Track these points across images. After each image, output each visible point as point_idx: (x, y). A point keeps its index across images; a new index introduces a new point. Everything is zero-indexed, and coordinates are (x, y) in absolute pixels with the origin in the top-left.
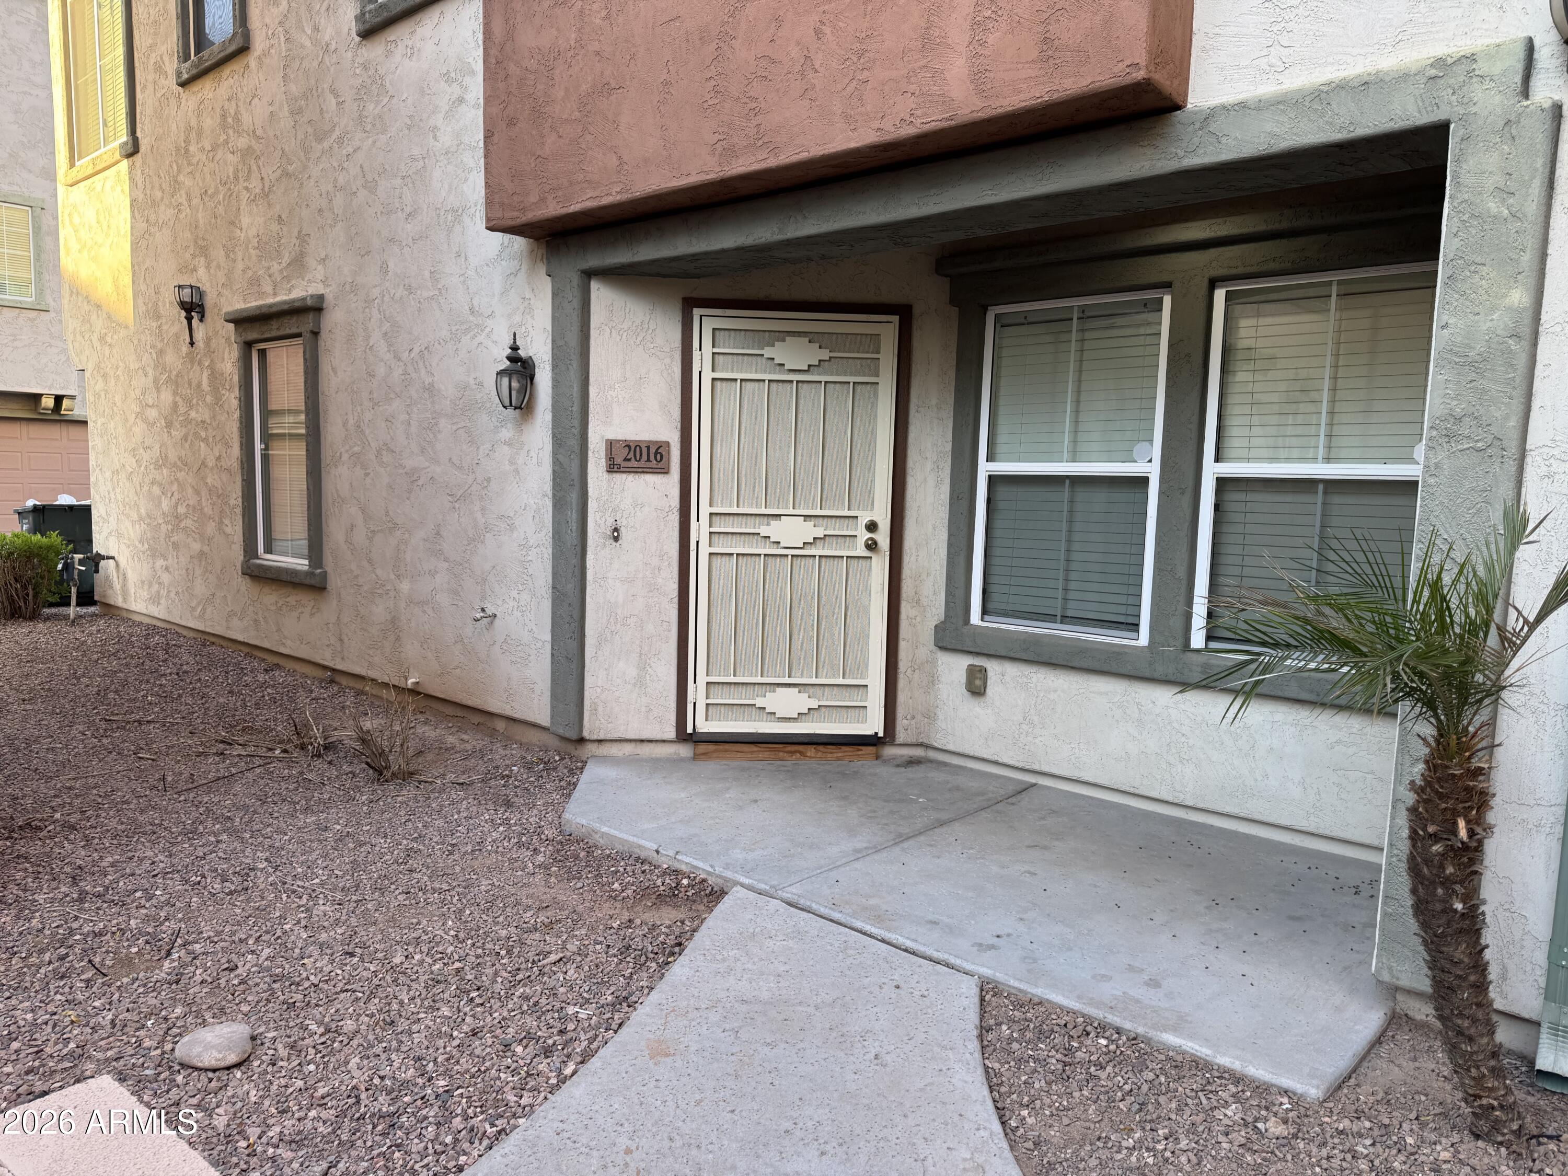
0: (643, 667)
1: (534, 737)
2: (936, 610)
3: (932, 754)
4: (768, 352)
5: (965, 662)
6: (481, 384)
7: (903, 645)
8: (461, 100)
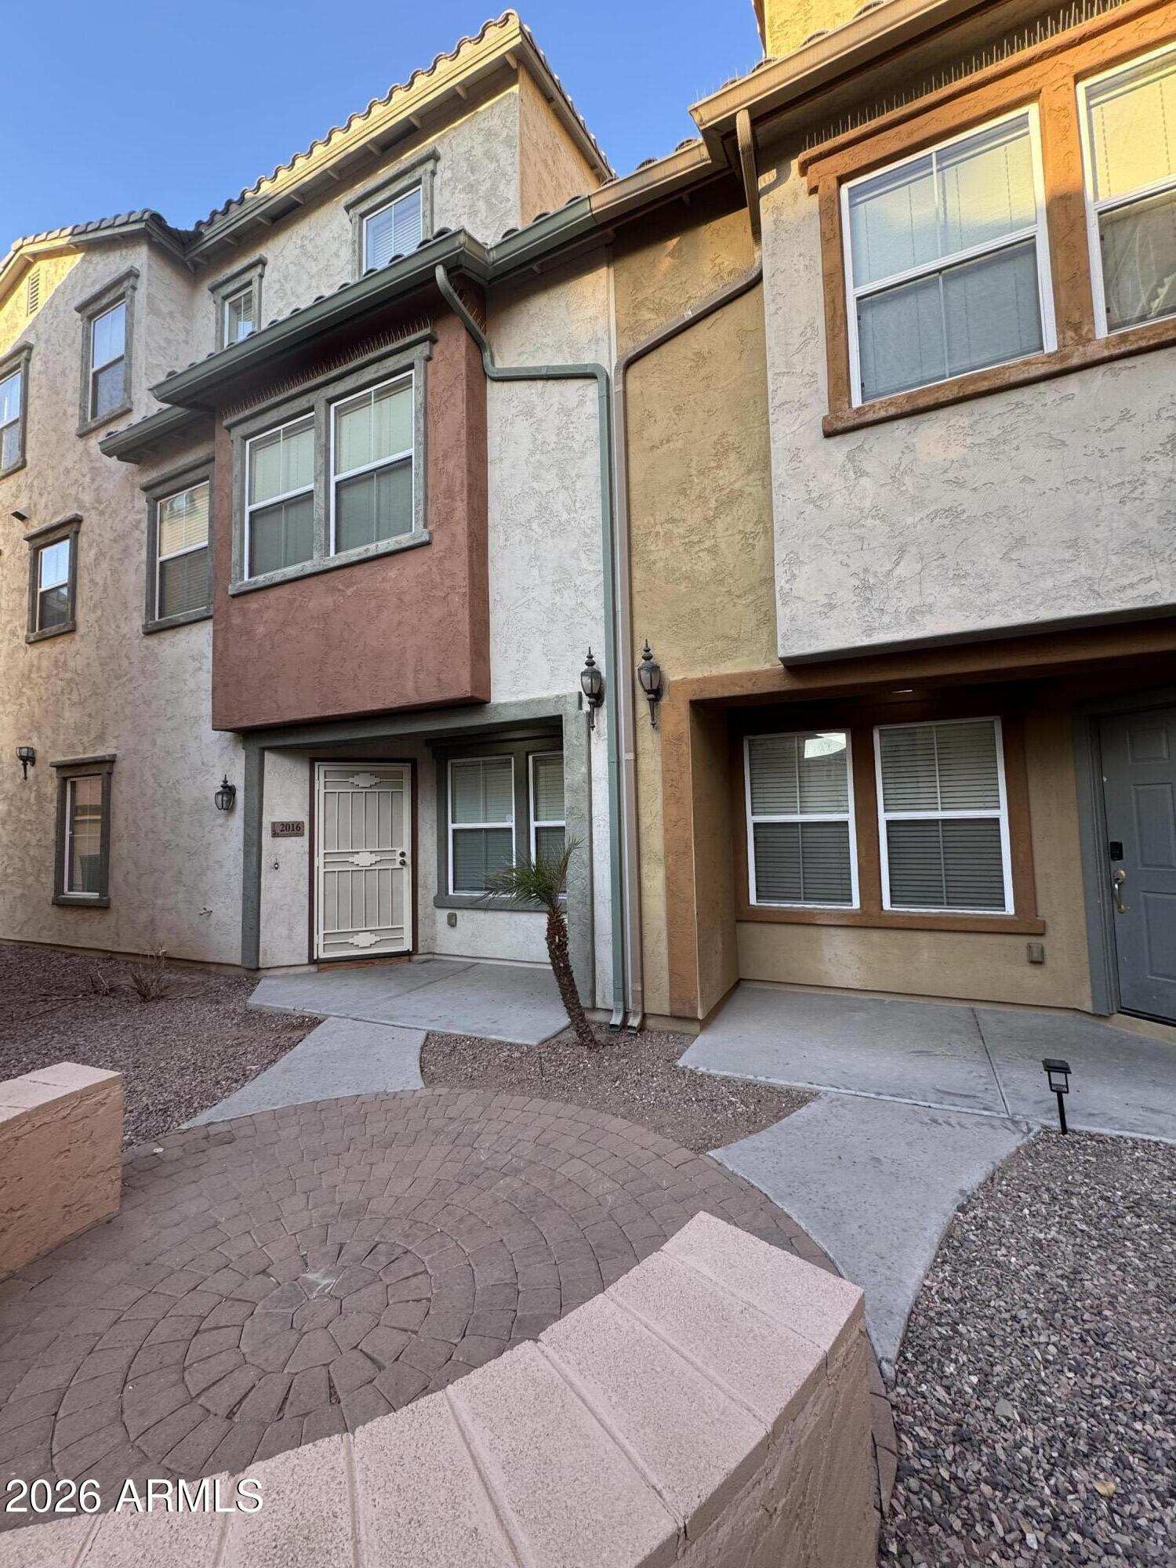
0: (291, 929)
1: (231, 971)
2: (434, 890)
3: (436, 957)
4: (351, 780)
5: (448, 911)
6: (207, 798)
7: (420, 908)
8: (200, 669)
